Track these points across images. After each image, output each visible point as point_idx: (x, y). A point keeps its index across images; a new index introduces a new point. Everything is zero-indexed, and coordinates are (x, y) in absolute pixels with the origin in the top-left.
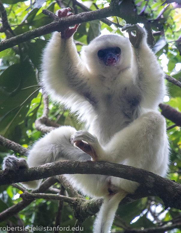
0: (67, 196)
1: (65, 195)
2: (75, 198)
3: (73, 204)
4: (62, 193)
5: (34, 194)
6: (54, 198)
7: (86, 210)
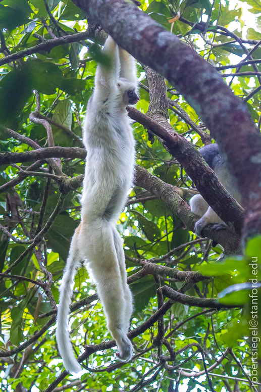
0: (54, 174)
1: (52, 173)
2: (60, 176)
3: (59, 181)
4: (50, 171)
5: (27, 172)
6: (43, 176)
7: (68, 186)
